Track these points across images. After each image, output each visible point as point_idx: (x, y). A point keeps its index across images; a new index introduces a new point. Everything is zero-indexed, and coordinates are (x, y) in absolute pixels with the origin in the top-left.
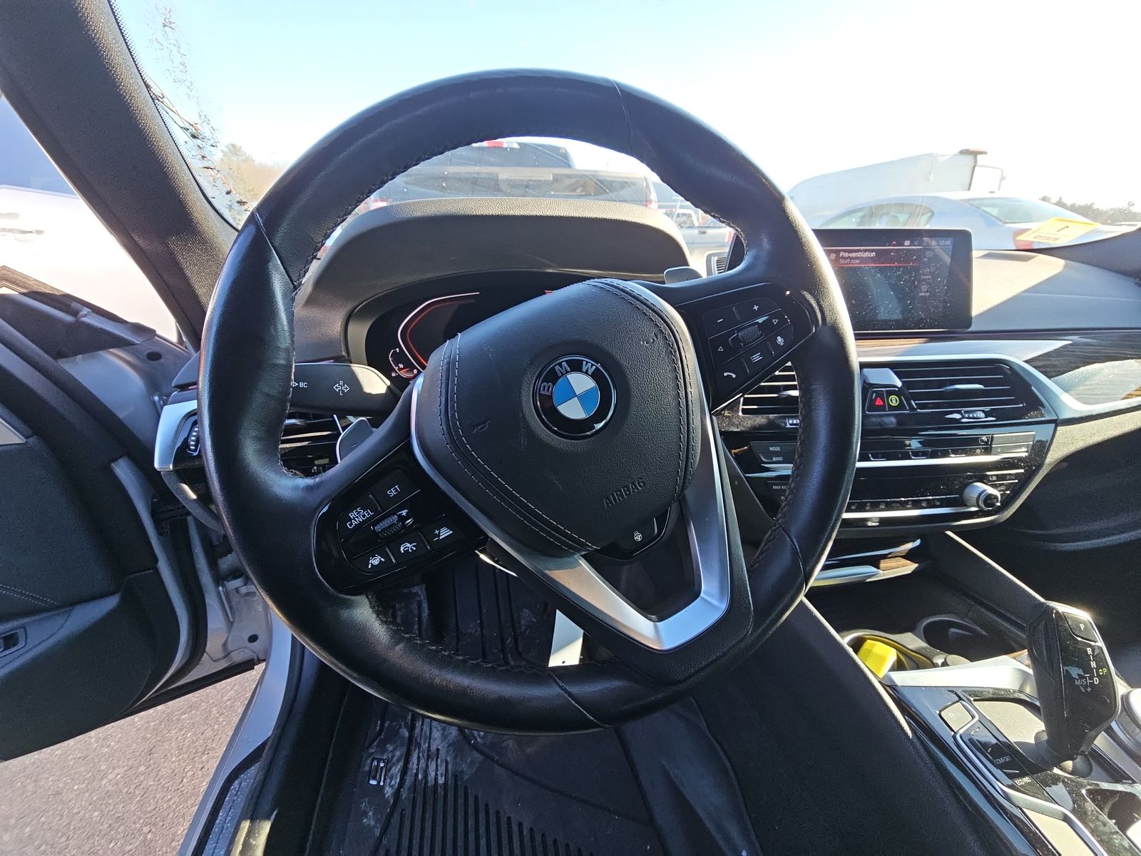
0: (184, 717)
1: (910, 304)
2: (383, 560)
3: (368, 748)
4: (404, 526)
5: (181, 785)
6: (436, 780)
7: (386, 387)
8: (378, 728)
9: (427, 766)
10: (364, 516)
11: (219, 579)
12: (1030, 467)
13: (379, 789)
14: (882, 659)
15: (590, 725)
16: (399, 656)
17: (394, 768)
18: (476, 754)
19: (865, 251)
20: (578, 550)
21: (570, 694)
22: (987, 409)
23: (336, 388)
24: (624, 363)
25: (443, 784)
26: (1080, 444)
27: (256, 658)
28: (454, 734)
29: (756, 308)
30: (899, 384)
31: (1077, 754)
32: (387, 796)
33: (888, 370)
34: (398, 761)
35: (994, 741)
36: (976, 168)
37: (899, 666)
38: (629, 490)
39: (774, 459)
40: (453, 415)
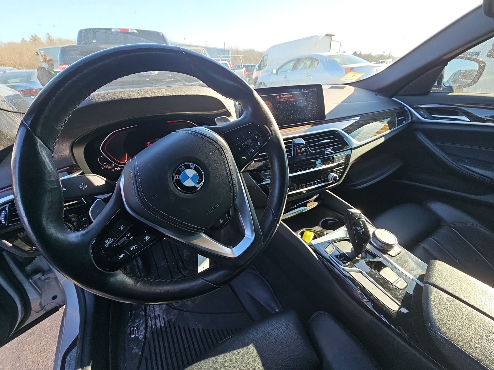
0: (28, 339)
1: (306, 113)
2: (124, 255)
3: (127, 324)
4: (130, 240)
5: (39, 366)
6: (161, 325)
7: (104, 181)
8: (130, 315)
9: (156, 322)
10: (112, 240)
11: (28, 276)
12: (345, 165)
13: (137, 338)
14: (310, 237)
15: (215, 288)
16: (140, 287)
17: (141, 328)
18: (175, 311)
19: (289, 94)
20: (201, 232)
21: (206, 281)
22: (332, 148)
23: (81, 187)
24: (205, 162)
25: (163, 327)
26: (359, 155)
27: (58, 305)
28: (164, 307)
29: (249, 133)
30: (305, 143)
31: (362, 252)
32: (141, 339)
33: (301, 139)
34: (142, 325)
35: (339, 254)
36: (332, 42)
37: (315, 238)
38: (215, 207)
39: (268, 177)
40: (142, 195)
